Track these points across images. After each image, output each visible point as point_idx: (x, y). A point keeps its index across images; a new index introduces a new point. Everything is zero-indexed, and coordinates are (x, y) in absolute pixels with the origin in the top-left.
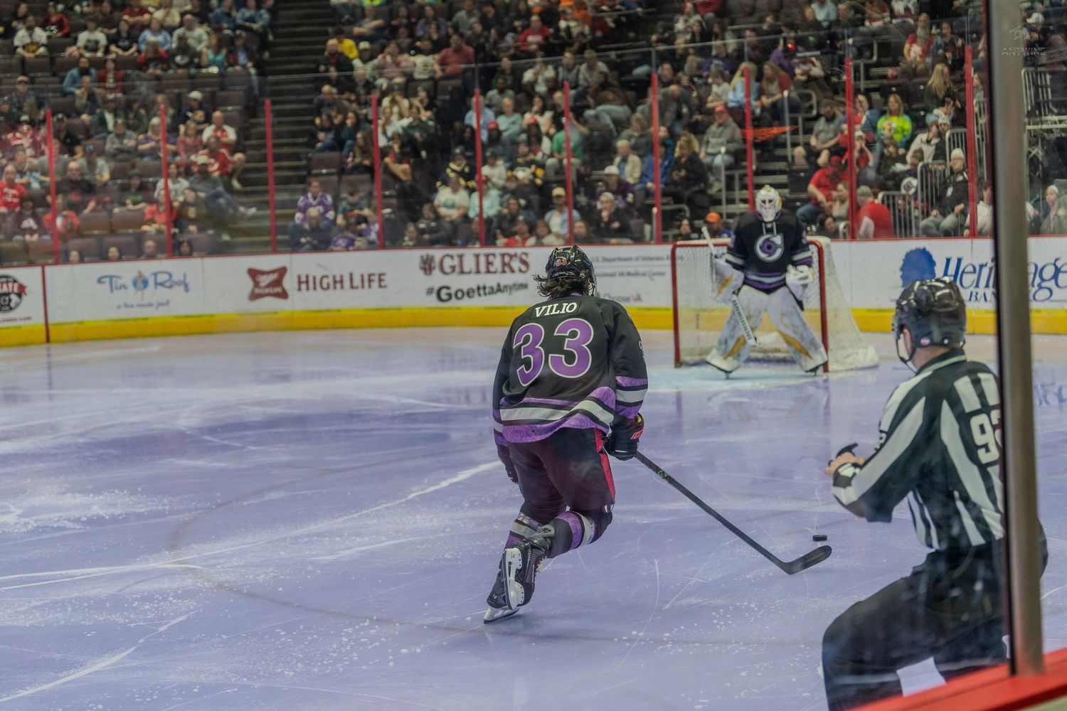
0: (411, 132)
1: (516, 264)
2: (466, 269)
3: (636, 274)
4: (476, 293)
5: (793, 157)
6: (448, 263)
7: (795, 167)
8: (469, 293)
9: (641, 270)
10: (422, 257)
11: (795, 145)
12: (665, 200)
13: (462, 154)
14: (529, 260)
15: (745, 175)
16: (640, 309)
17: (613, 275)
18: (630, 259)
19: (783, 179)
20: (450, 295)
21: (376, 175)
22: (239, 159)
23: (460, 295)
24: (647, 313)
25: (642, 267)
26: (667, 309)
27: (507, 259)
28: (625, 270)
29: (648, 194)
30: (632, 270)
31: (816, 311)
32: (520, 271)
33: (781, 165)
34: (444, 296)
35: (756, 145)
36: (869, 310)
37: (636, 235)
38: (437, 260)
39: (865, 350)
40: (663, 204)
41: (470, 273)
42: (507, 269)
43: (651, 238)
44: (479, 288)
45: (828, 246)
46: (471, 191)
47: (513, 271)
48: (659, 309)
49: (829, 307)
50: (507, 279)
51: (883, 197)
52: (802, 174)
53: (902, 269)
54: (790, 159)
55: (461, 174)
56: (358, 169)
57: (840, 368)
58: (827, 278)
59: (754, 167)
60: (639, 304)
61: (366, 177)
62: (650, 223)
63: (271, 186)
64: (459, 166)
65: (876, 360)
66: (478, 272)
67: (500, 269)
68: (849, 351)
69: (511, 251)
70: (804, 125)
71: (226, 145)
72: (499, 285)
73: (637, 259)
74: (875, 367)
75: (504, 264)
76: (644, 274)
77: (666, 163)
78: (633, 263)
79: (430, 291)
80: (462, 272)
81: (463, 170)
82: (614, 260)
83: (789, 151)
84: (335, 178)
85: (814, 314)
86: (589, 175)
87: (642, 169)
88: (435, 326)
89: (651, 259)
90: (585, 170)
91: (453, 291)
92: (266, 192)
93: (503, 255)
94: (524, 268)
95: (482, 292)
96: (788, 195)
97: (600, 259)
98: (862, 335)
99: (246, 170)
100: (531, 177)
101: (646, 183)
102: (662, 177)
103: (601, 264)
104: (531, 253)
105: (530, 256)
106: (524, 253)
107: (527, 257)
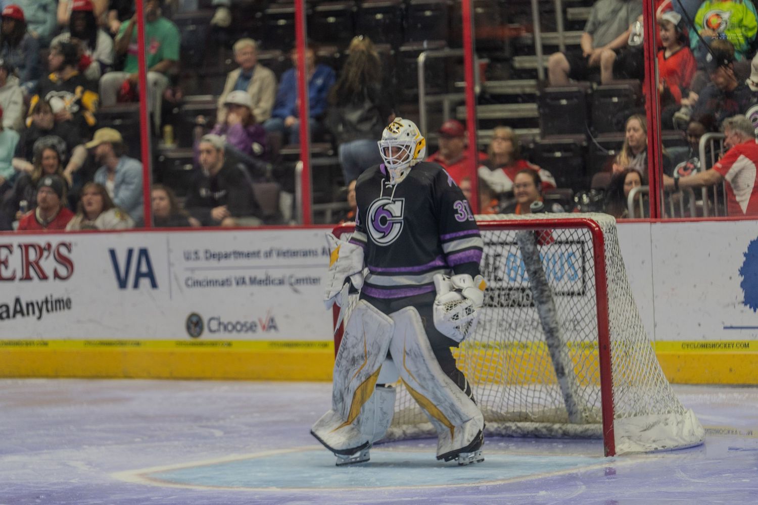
1: (49, 264)
3: (267, 281)
5: (546, 70)
7: (549, 90)
9: (276, 274)
11: (550, 49)
12: (318, 148)
14: (72, 256)
15: (462, 103)
16: (273, 344)
17: (225, 283)
18: (256, 254)
19: (529, 109)
24: (286, 350)
25: (278, 268)
26: (325, 345)
27: (32, 255)
28: (247, 274)
29: (287, 135)
30: (261, 275)
31: (590, 346)
32: (56, 275)
33: (527, 85)
35: (482, 48)
36: (687, 345)
37: (267, 211)
39: (680, 418)
40: (315, 155)
42: (32, 273)
43: (294, 217)
45: (612, 229)
47: (44, 277)
48: (309, 345)
49: (615, 338)
50: (34, 291)
51: (708, 141)
52: (564, 102)
53: (742, 272)
54: (541, 75)
57: (635, 448)
58: (611, 287)
59: (477, 89)
60: (272, 336)
62: (292, 191)
65: (700, 432)
67: (19, 274)
68: (652, 419)
69: (41, 240)
70: (564, 12)
72: (18, 301)
73: (269, 254)
74: (699, 446)
75: (27, 264)
76: (281, 282)
77: (319, 82)
78: (262, 261)
82: (227, 256)
83: (537, 61)
85: (587, 352)
86: (180, 104)
87: (277, 92)
89: (294, 254)
90: (174, 95)
93: (26, 248)
94: (63, 271)
96: (538, 139)
97: (202, 255)
98: (672, 389)
100: (76, 108)
101: (283, 118)
102: (312, 108)
103: (202, 263)
104: (76, 244)
105: (74, 248)
106: (64, 244)
107: (69, 251)
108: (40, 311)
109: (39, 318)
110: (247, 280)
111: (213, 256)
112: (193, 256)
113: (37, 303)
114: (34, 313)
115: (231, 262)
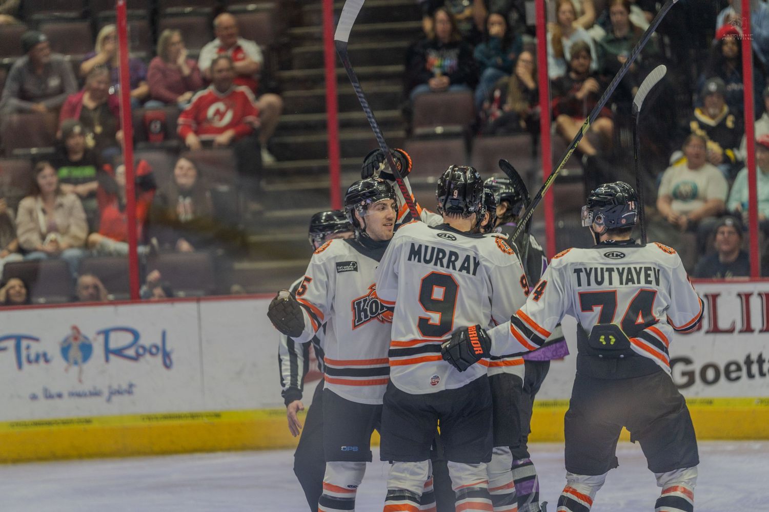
0: (611, 49)
2: (723, 324)
4: (744, 372)
8: (730, 372)
13: (721, 92)
20: (690, 375)
21: (542, 138)
22: (270, 106)
23: (710, 374)
41: (731, 331)
44: (749, 362)
46: (732, 169)
55: (713, 133)
56: (508, 124)
61: (523, 140)
63: (334, 160)
64: (713, 117)
66: (748, 329)
71: (244, 77)
80: (715, 330)
81: (722, 124)
84: (457, 145)
91: (697, 367)
92: (324, 171)
95: (755, 368)
99: (284, 128)
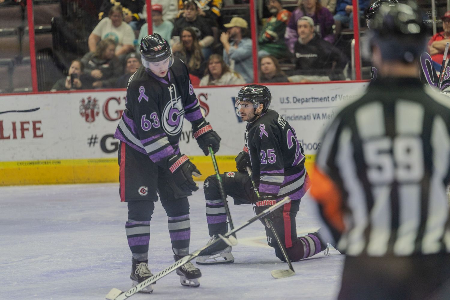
6: (113, 107)
10: (83, 101)
17: (306, 118)
28: (321, 112)
30: (329, 112)
34: (109, 147)
38: (101, 104)
43: (350, 75)
73: (334, 99)
78: (330, 104)
79: (92, 141)
82: (307, 100)
88: (100, 182)
97: (291, 100)
103: (292, 105)
104: (210, 95)
105: (209, 97)
106: (202, 95)
107: (206, 99)
108: (188, 137)
109: (188, 142)
110: (321, 116)
111: (298, 100)
112: (285, 101)
113: (186, 133)
114: (184, 139)
115: (310, 104)
